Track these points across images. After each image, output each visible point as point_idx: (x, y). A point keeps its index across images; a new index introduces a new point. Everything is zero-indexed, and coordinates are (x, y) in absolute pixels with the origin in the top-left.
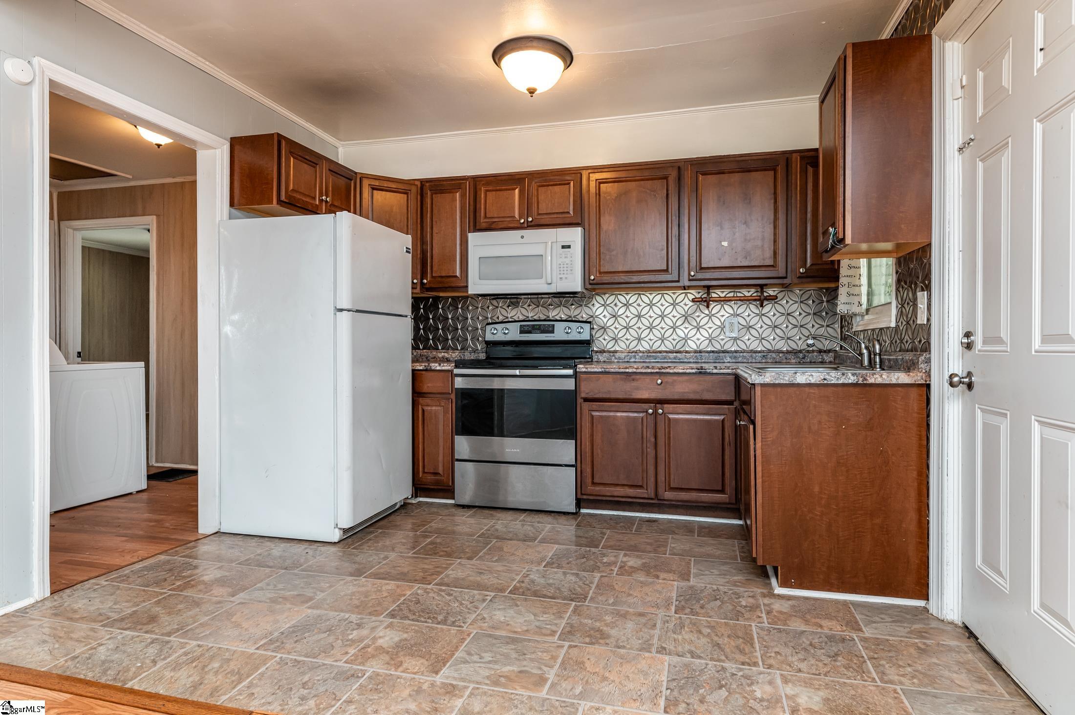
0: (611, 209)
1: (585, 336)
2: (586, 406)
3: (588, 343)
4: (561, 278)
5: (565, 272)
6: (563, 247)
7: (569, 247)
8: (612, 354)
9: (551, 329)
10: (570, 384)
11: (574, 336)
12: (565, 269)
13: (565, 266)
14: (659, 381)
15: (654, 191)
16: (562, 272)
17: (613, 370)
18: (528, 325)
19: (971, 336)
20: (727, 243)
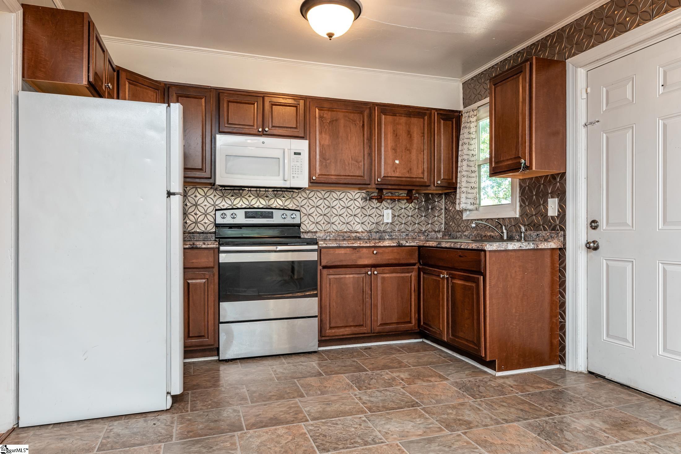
0: (326, 130)
1: (297, 221)
2: (325, 272)
3: (299, 226)
4: (293, 177)
5: (297, 173)
6: (295, 154)
7: (299, 154)
8: (314, 234)
9: (270, 215)
10: (314, 256)
11: (288, 221)
12: (297, 170)
13: (297, 168)
14: (375, 252)
15: (355, 121)
16: (294, 172)
17: (344, 245)
18: (251, 212)
19: (597, 222)
20: (398, 161)
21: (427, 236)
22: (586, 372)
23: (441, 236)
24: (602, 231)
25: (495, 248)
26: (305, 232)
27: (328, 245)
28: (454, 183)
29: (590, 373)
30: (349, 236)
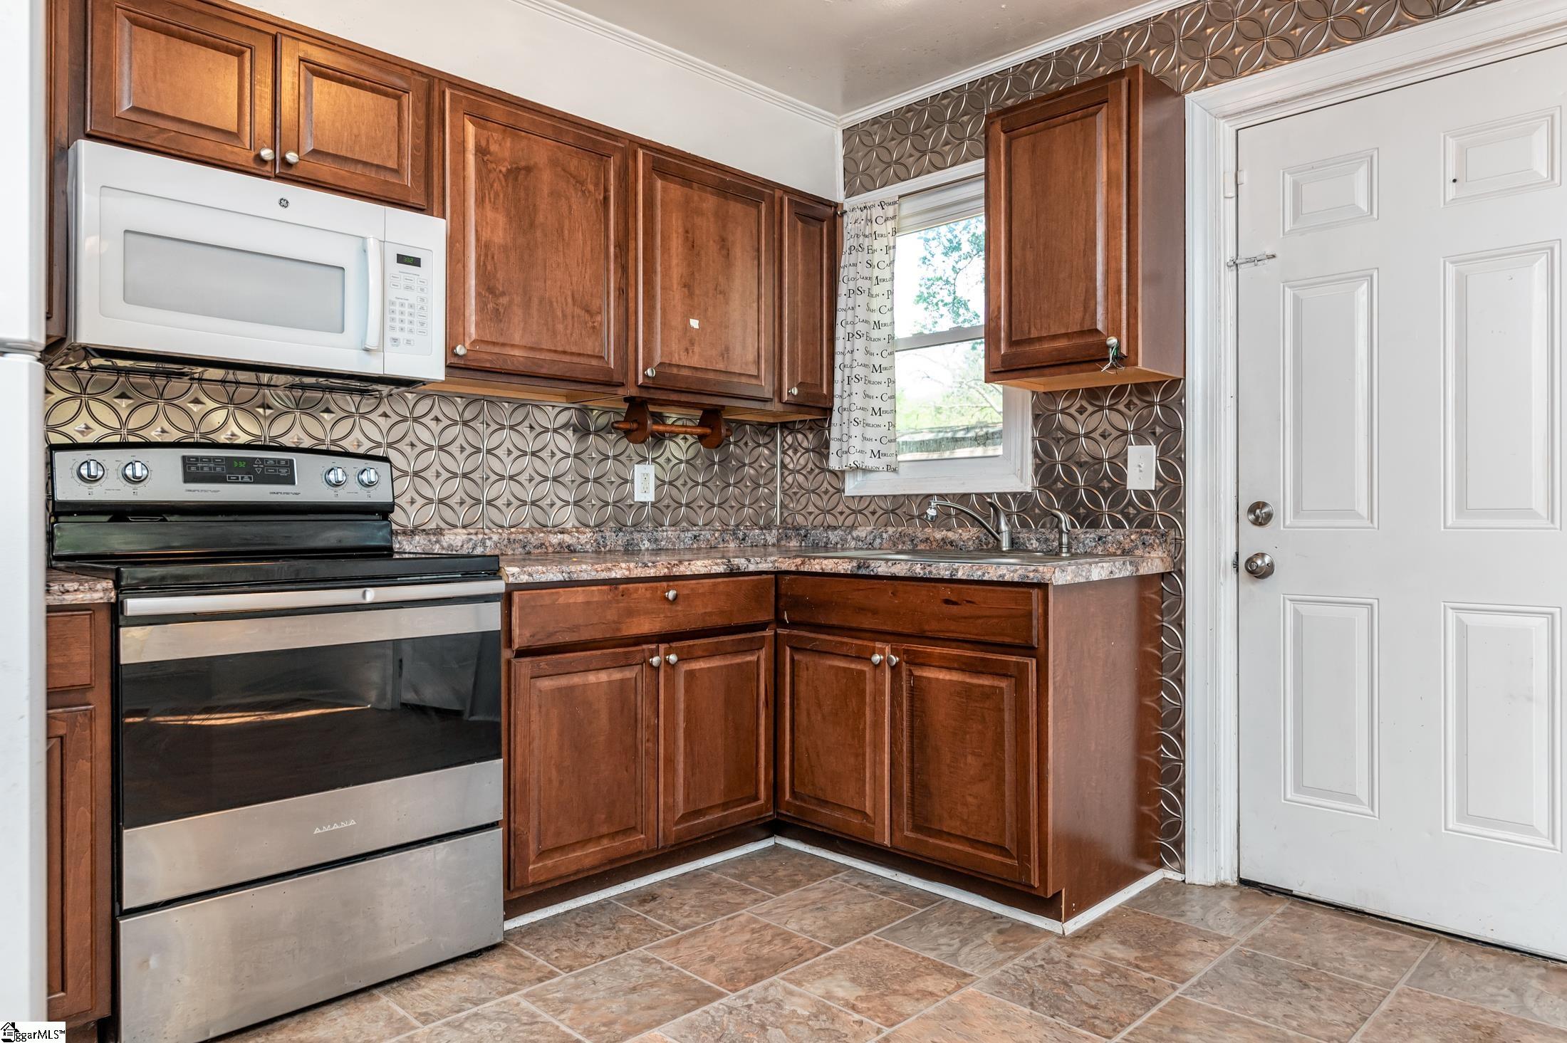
0: (497, 195)
1: (380, 495)
2: (524, 667)
3: (384, 511)
4: (395, 340)
5: (406, 326)
6: (401, 259)
7: (416, 262)
8: (434, 539)
9: (284, 472)
10: (489, 618)
11: (351, 494)
12: (406, 318)
13: (407, 310)
14: (671, 594)
15: (582, 184)
16: (398, 325)
17: (585, 577)
18: (210, 459)
19: (1264, 505)
20: (698, 321)
21: (744, 539)
22: (1232, 881)
23: (775, 540)
24: (1282, 528)
25: (1069, 578)
26: (404, 533)
27: (538, 578)
28: (825, 397)
29: (1243, 882)
30: (542, 544)
